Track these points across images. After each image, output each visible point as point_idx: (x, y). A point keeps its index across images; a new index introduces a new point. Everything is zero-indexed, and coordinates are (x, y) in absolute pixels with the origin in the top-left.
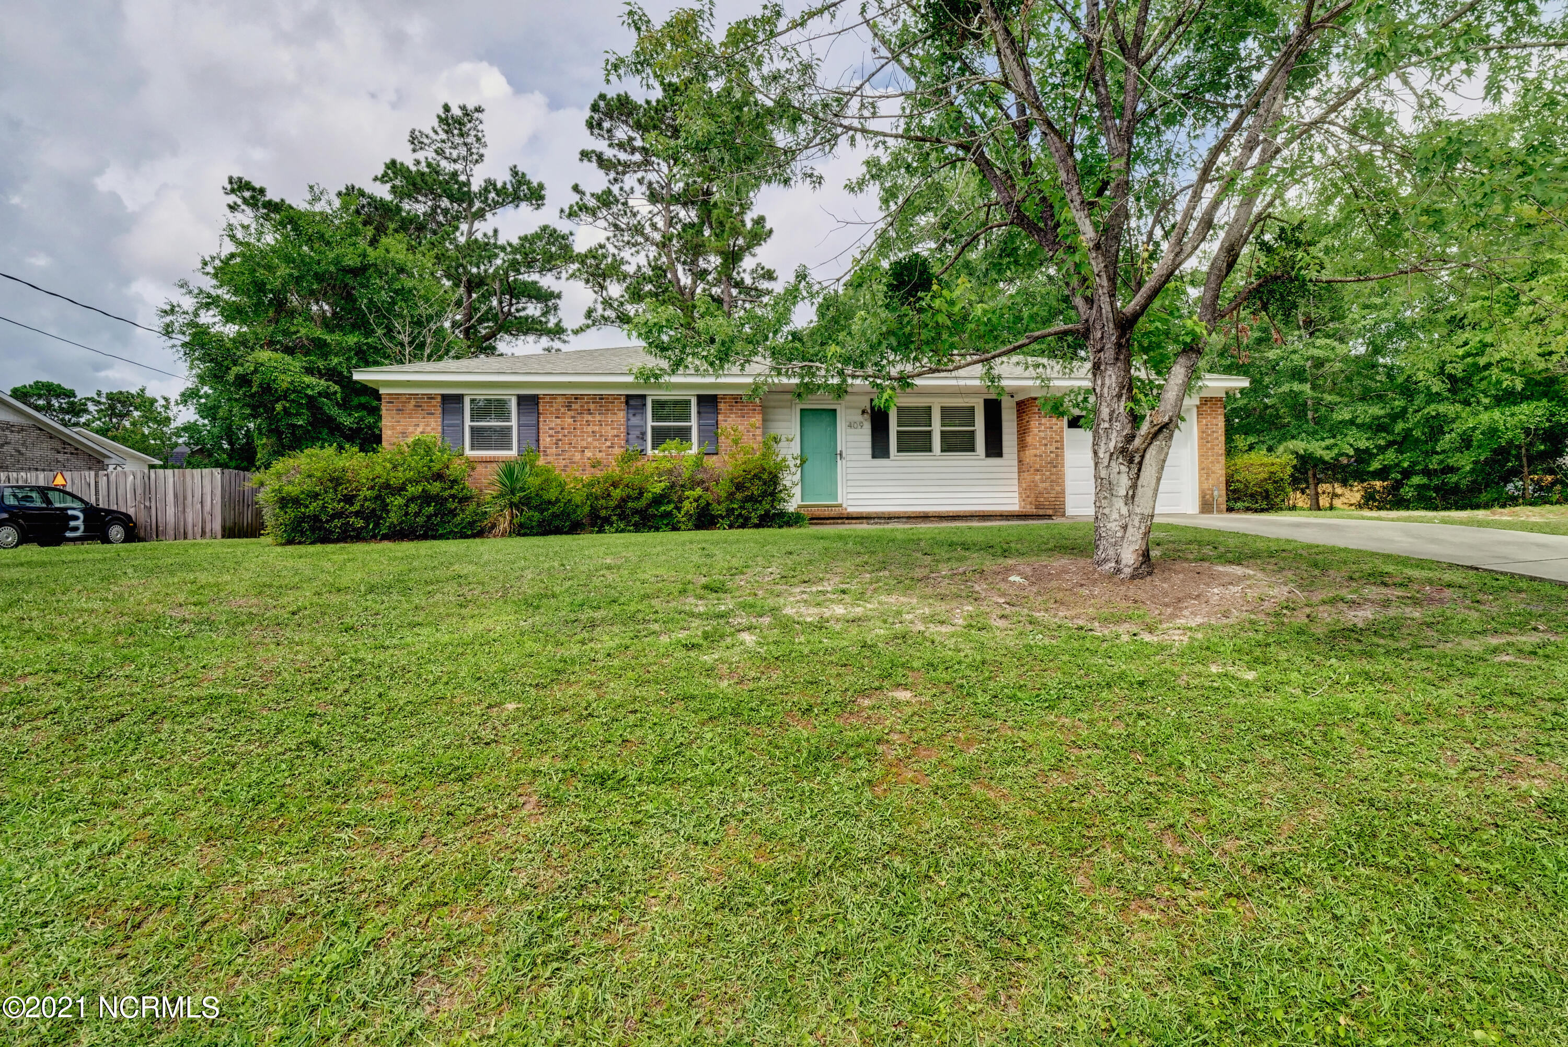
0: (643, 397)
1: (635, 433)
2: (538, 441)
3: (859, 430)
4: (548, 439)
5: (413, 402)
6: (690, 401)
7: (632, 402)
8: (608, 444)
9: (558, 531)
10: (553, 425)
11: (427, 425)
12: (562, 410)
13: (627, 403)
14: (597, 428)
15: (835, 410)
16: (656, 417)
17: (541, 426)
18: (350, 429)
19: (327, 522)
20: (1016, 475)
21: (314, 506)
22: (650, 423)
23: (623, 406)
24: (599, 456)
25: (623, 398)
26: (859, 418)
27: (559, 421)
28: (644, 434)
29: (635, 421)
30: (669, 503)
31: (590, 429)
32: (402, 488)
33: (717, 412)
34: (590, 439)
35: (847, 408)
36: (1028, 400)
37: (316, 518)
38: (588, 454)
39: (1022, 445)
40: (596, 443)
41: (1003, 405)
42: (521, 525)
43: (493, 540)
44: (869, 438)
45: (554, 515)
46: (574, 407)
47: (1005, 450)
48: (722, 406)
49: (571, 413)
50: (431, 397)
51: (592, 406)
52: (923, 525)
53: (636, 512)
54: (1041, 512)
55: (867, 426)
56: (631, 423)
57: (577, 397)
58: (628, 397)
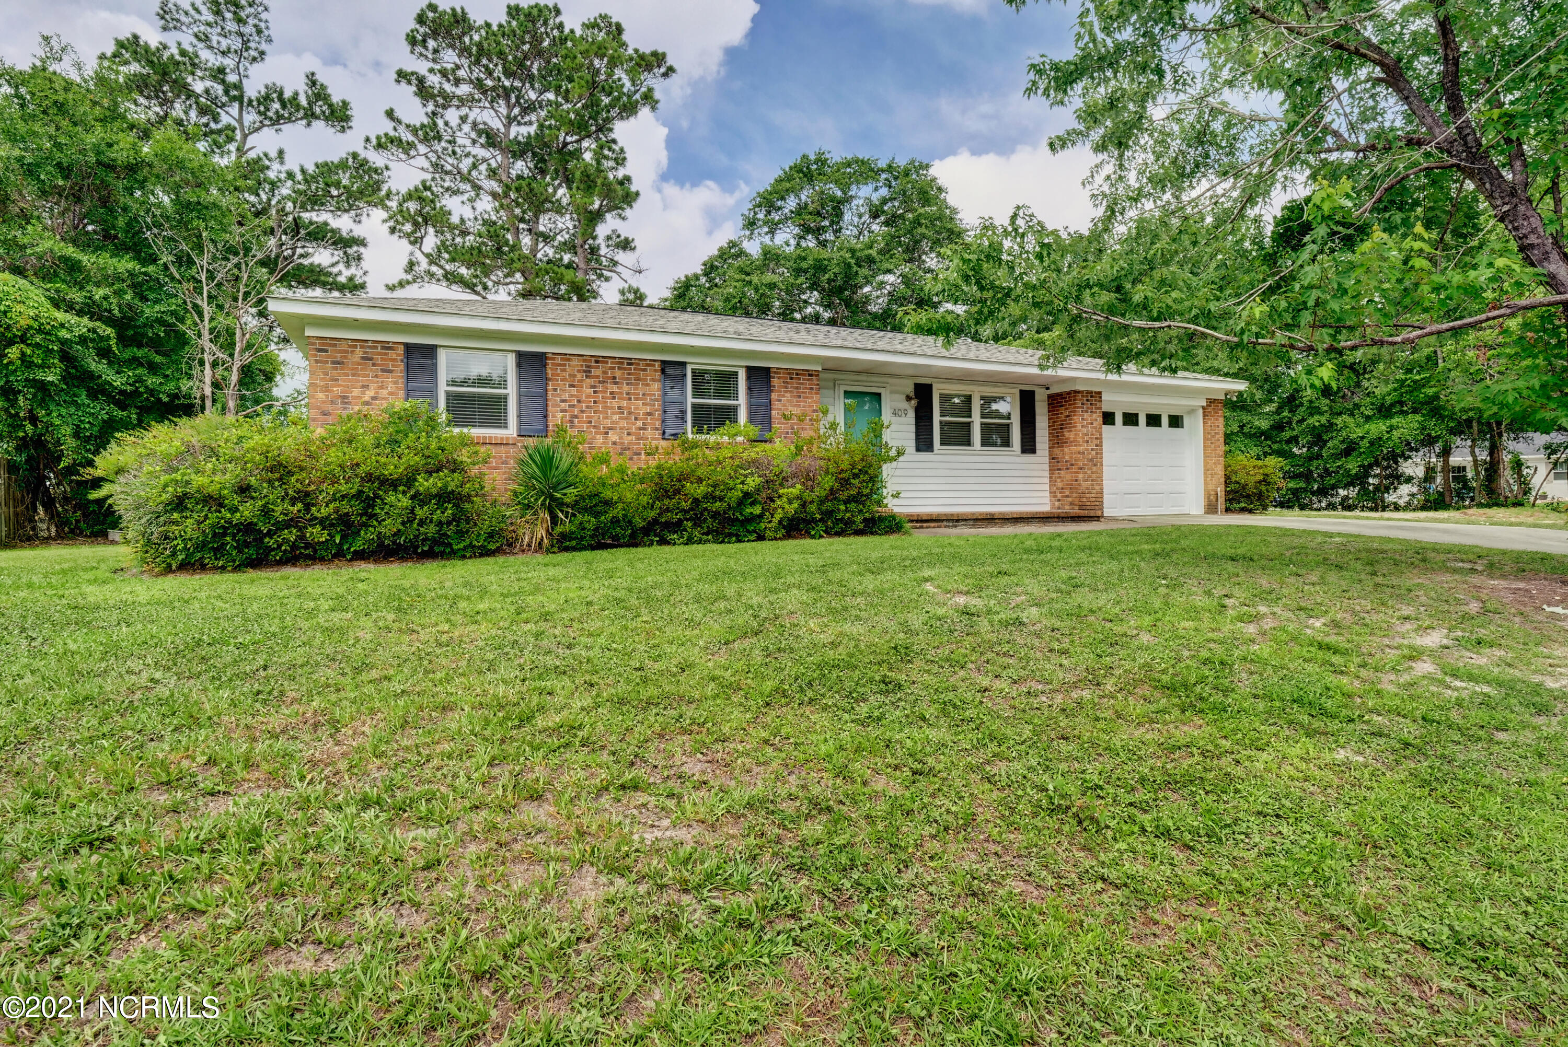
0: (684, 364)
1: (673, 411)
2: (546, 416)
3: (903, 419)
4: (560, 415)
5: (359, 352)
6: (736, 374)
7: (669, 371)
8: (639, 424)
9: (617, 543)
10: (566, 396)
11: (382, 388)
12: (579, 376)
13: (663, 371)
14: (624, 403)
15: (879, 395)
16: (698, 392)
17: (550, 396)
18: (122, 392)
19: (270, 534)
20: (1047, 474)
21: (248, 511)
22: (690, 400)
23: (658, 375)
24: (627, 439)
25: (657, 366)
26: (905, 405)
27: (574, 391)
28: (683, 412)
29: (673, 395)
30: (753, 504)
31: (615, 404)
33: (769, 388)
34: (615, 417)
35: (892, 392)
36: (1069, 393)
37: (248, 528)
38: (613, 437)
39: (1057, 440)
40: (624, 423)
41: (1037, 397)
42: (564, 537)
44: (913, 428)
45: (615, 521)
46: (594, 372)
47: (1038, 446)
48: (775, 382)
49: (591, 381)
50: (387, 346)
51: (618, 373)
52: (974, 531)
53: (715, 515)
54: (1086, 513)
55: (912, 414)
56: (668, 398)
57: (598, 360)
58: (664, 363)
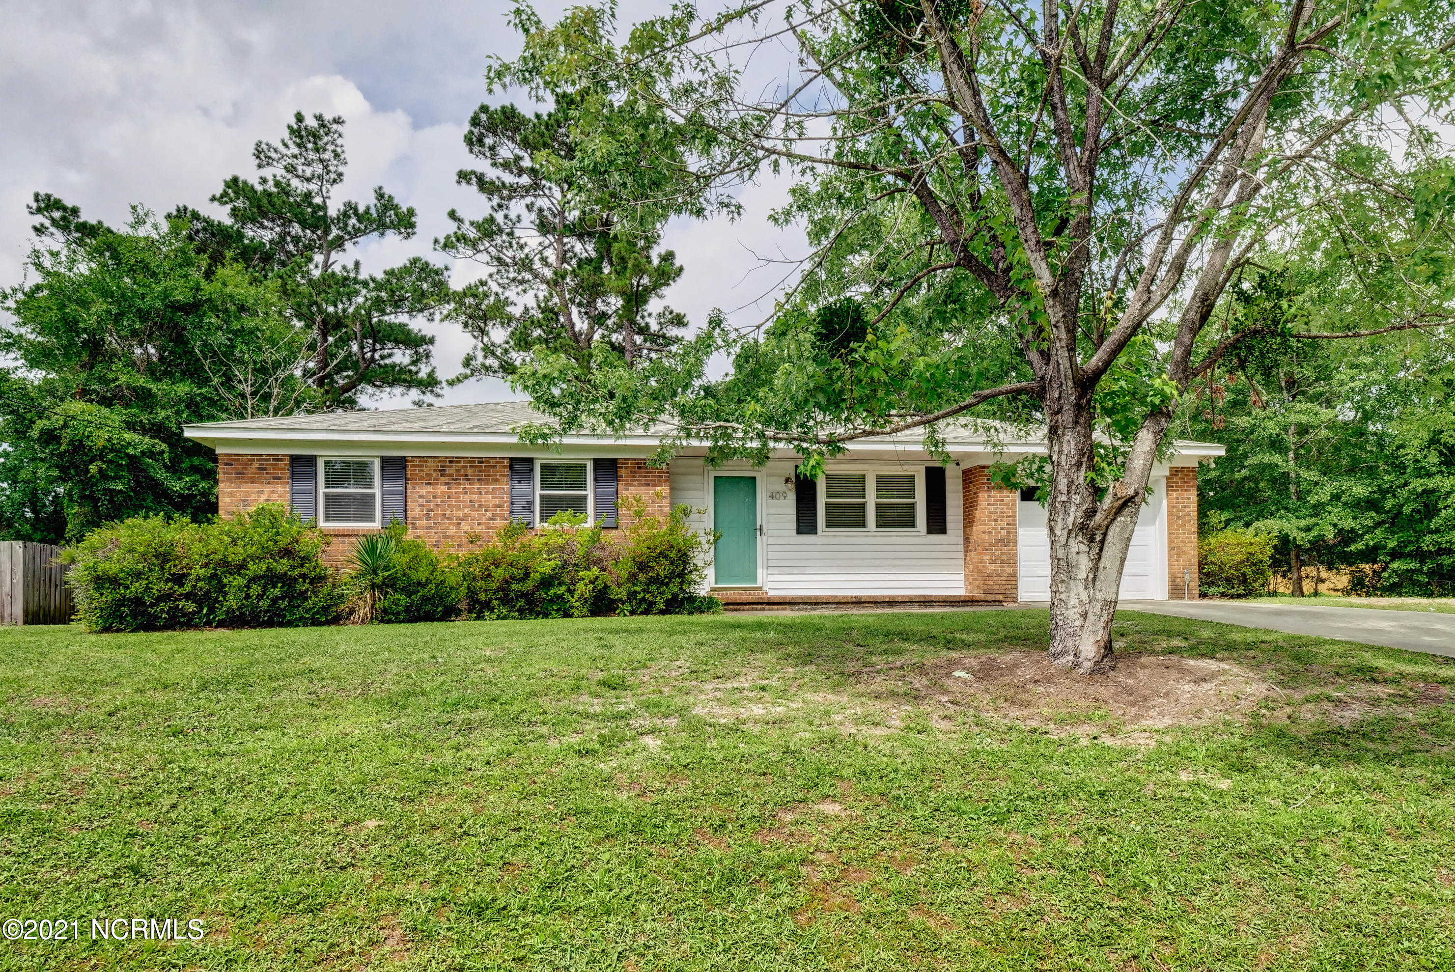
0: (531, 461)
1: (520, 503)
2: (406, 511)
3: (782, 501)
4: (418, 509)
5: (256, 464)
6: (585, 465)
7: (516, 467)
8: (489, 515)
9: (429, 617)
10: (424, 493)
11: (273, 492)
12: (435, 475)
13: (511, 467)
14: (475, 497)
15: (754, 478)
16: (545, 485)
17: (409, 494)
18: (181, 496)
19: (152, 605)
20: (962, 555)
21: (136, 587)
22: (538, 492)
23: (507, 471)
24: (478, 529)
25: (506, 463)
26: (782, 487)
27: (430, 488)
28: (531, 503)
29: (521, 488)
30: (560, 584)
31: (467, 498)
32: (243, 566)
33: (616, 478)
34: (467, 510)
35: (768, 475)
36: (976, 468)
37: (138, 601)
38: (465, 527)
39: (969, 520)
40: (475, 515)
41: (948, 474)
42: (385, 611)
43: (351, 627)
44: (793, 510)
45: (425, 599)
46: (448, 471)
47: (949, 526)
48: (623, 472)
49: (446, 479)
50: (277, 458)
51: (470, 471)
52: (855, 612)
53: (523, 595)
54: (990, 597)
55: (792, 498)
56: (515, 491)
57: (451, 460)
58: (512, 460)
